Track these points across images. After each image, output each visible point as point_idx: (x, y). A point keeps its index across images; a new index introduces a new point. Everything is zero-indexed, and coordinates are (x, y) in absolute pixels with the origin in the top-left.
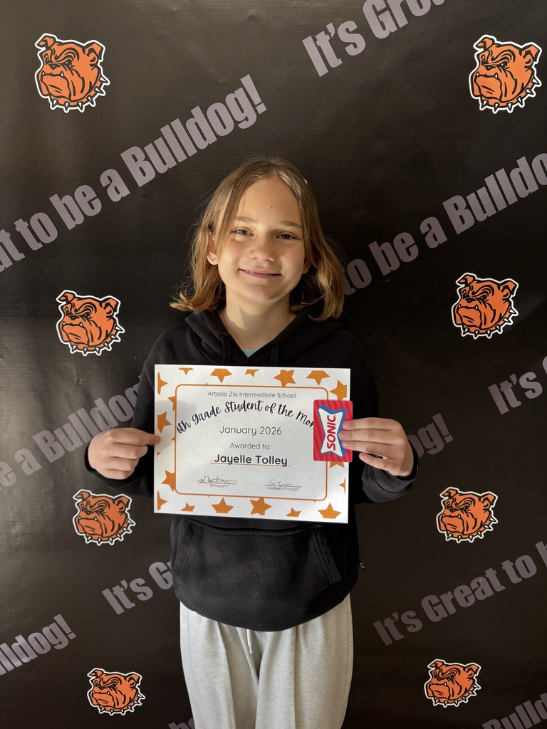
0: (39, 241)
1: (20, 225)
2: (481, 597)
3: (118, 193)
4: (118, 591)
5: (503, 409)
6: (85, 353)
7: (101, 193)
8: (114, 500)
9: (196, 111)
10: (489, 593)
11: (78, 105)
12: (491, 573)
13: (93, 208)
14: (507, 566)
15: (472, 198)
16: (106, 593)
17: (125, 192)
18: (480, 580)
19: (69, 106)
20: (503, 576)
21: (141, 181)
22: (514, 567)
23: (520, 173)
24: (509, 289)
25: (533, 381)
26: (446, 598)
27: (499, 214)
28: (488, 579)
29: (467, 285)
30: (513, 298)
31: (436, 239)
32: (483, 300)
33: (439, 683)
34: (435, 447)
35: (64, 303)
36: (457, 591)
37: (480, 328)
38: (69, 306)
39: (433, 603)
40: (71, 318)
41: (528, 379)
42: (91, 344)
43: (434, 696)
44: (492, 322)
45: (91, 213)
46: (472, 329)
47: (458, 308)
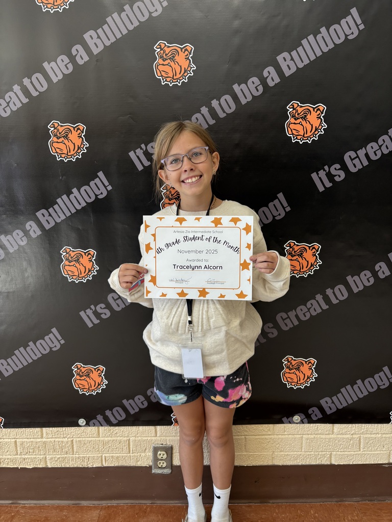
0: (37, 90)
1: (26, 81)
2: (314, 314)
3: (82, 59)
4: (89, 312)
5: (321, 189)
6: (66, 160)
7: (72, 59)
8: (85, 253)
9: (127, 7)
10: (319, 311)
11: (58, 8)
12: (319, 297)
13: (68, 69)
14: (329, 292)
15: (294, 53)
16: (82, 314)
17: (86, 58)
18: (313, 301)
19: (54, 8)
20: (327, 299)
21: (96, 51)
22: (334, 293)
23: (323, 37)
24: (320, 111)
25: (339, 169)
26: (292, 314)
27: (311, 62)
28: (317, 301)
29: (294, 109)
30: (323, 117)
31: (273, 81)
32: (304, 118)
33: (291, 372)
34: (280, 215)
35: (53, 129)
36: (298, 309)
37: (303, 136)
38: (56, 130)
39: (284, 318)
40: (57, 138)
41: (335, 169)
42: (69, 154)
43: (288, 381)
44: (311, 132)
45: (66, 72)
46: (299, 137)
47: (289, 124)
